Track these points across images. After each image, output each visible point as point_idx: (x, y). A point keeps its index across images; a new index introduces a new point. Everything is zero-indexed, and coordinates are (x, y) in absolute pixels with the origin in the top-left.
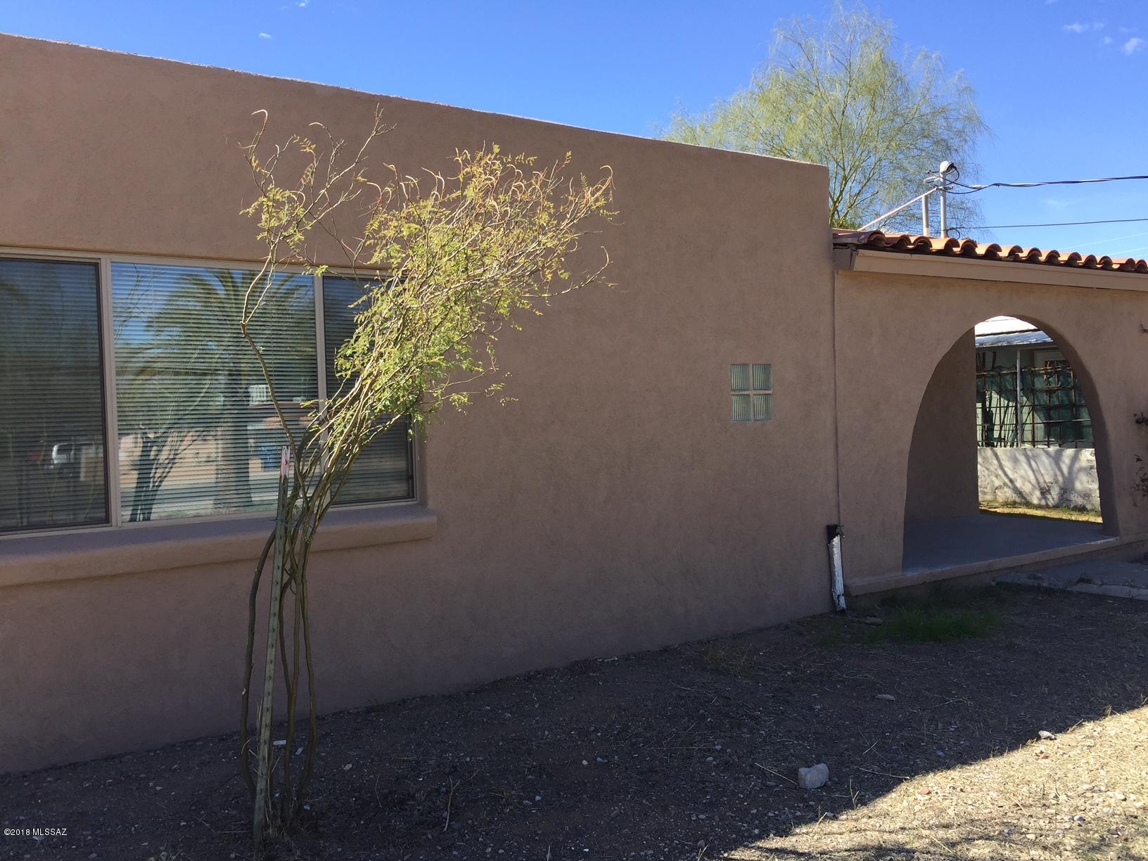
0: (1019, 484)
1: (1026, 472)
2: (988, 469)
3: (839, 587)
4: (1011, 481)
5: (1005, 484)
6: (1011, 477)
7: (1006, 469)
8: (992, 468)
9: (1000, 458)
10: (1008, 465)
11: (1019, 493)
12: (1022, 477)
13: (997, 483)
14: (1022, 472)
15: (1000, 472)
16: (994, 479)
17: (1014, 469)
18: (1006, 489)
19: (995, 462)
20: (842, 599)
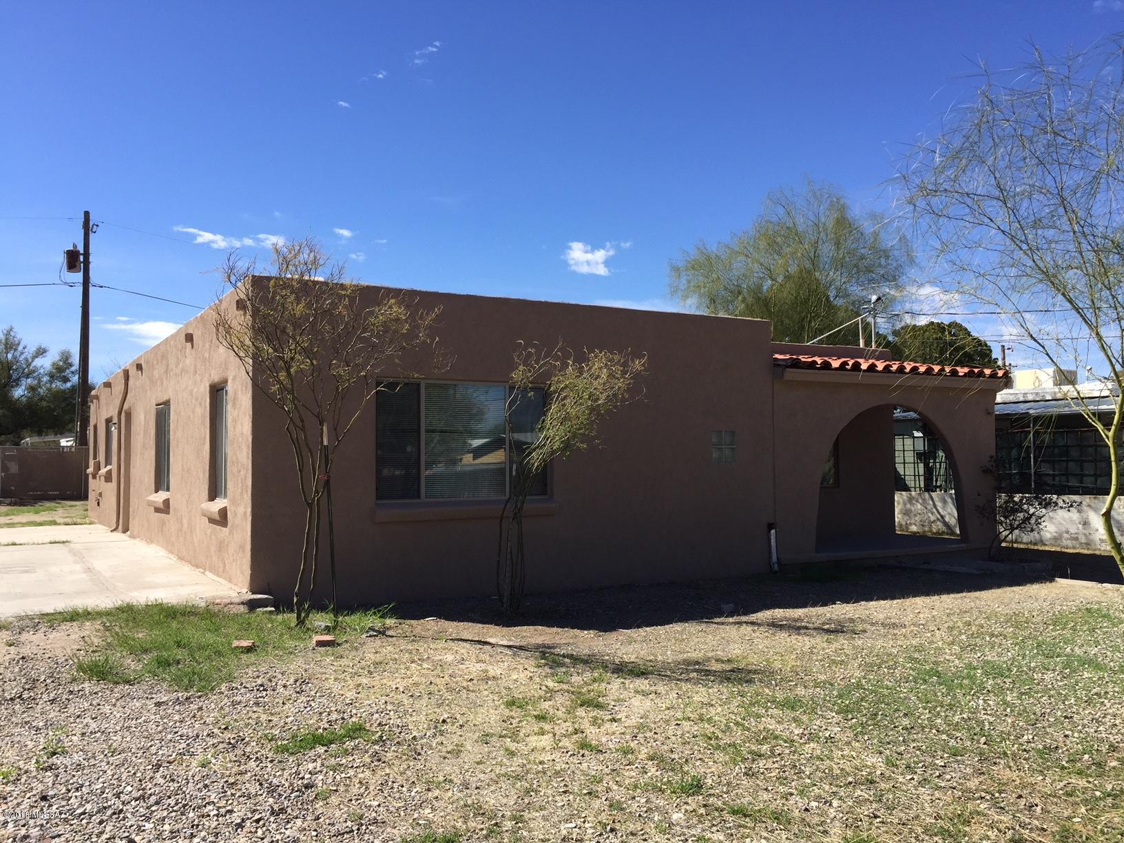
0: (947, 519)
1: (952, 511)
2: (926, 508)
3: (774, 558)
4: (942, 517)
5: (938, 519)
6: (942, 513)
7: (938, 508)
8: (929, 507)
9: (935, 500)
10: (939, 505)
11: (945, 524)
12: (949, 514)
13: (932, 518)
14: (949, 510)
15: (934, 510)
16: (930, 515)
17: (944, 508)
18: (939, 523)
19: (931, 503)
20: (776, 566)
